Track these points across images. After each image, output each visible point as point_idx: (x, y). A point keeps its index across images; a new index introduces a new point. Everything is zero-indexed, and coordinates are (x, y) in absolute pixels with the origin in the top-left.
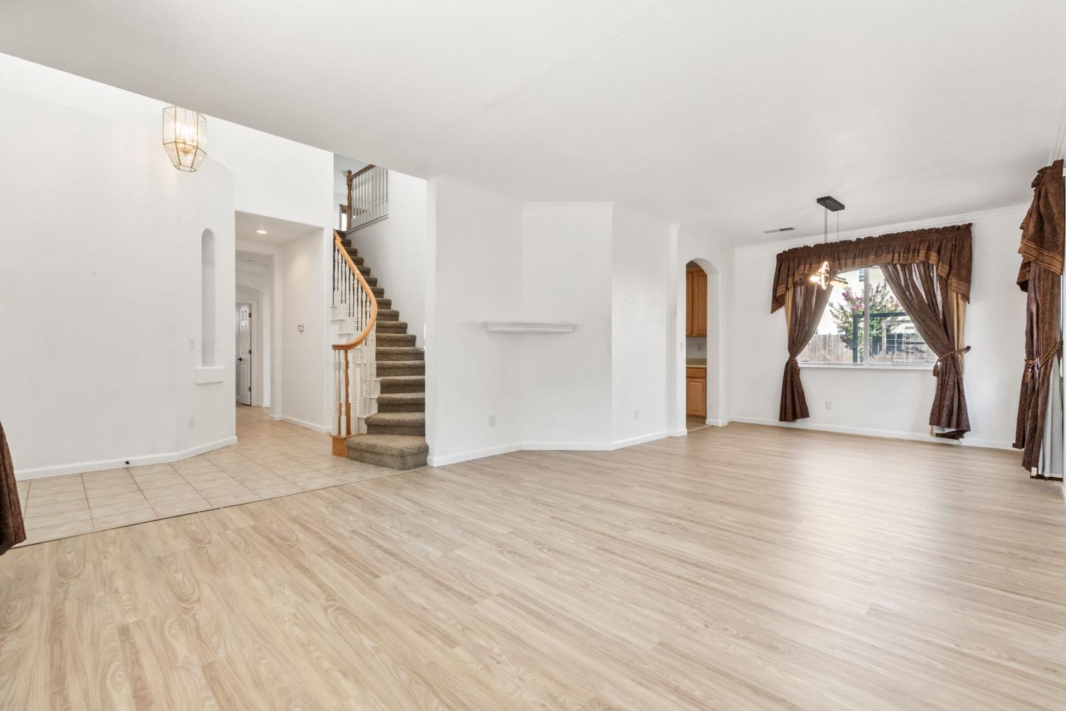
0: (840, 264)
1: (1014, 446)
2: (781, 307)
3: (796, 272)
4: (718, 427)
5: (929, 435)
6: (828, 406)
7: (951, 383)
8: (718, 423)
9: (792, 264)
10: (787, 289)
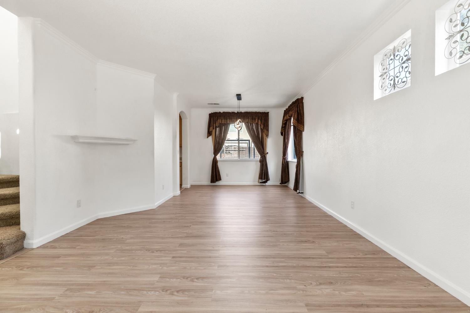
0: (232, 121)
1: (280, 183)
2: (210, 136)
3: (216, 122)
4: (188, 188)
5: (257, 183)
6: (227, 175)
7: (265, 165)
8: (188, 186)
9: (215, 119)
10: (213, 128)
